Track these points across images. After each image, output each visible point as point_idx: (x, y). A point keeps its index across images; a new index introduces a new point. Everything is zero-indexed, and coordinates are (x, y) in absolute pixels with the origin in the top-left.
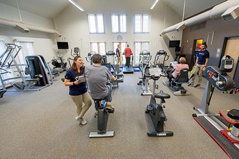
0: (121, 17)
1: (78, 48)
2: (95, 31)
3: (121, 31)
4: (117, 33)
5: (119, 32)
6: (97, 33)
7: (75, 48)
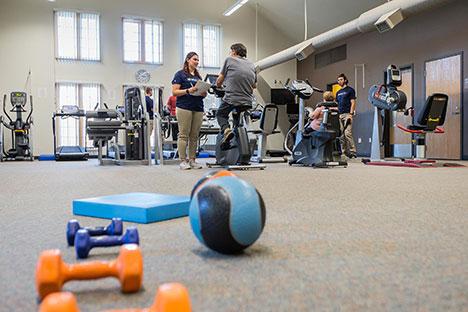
0: (148, 27)
1: (23, 95)
2: (74, 55)
3: (148, 59)
4: (135, 63)
5: (143, 62)
6: (79, 59)
7: (14, 94)
